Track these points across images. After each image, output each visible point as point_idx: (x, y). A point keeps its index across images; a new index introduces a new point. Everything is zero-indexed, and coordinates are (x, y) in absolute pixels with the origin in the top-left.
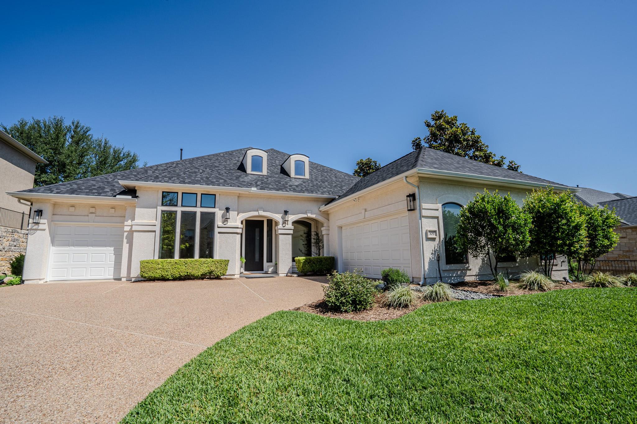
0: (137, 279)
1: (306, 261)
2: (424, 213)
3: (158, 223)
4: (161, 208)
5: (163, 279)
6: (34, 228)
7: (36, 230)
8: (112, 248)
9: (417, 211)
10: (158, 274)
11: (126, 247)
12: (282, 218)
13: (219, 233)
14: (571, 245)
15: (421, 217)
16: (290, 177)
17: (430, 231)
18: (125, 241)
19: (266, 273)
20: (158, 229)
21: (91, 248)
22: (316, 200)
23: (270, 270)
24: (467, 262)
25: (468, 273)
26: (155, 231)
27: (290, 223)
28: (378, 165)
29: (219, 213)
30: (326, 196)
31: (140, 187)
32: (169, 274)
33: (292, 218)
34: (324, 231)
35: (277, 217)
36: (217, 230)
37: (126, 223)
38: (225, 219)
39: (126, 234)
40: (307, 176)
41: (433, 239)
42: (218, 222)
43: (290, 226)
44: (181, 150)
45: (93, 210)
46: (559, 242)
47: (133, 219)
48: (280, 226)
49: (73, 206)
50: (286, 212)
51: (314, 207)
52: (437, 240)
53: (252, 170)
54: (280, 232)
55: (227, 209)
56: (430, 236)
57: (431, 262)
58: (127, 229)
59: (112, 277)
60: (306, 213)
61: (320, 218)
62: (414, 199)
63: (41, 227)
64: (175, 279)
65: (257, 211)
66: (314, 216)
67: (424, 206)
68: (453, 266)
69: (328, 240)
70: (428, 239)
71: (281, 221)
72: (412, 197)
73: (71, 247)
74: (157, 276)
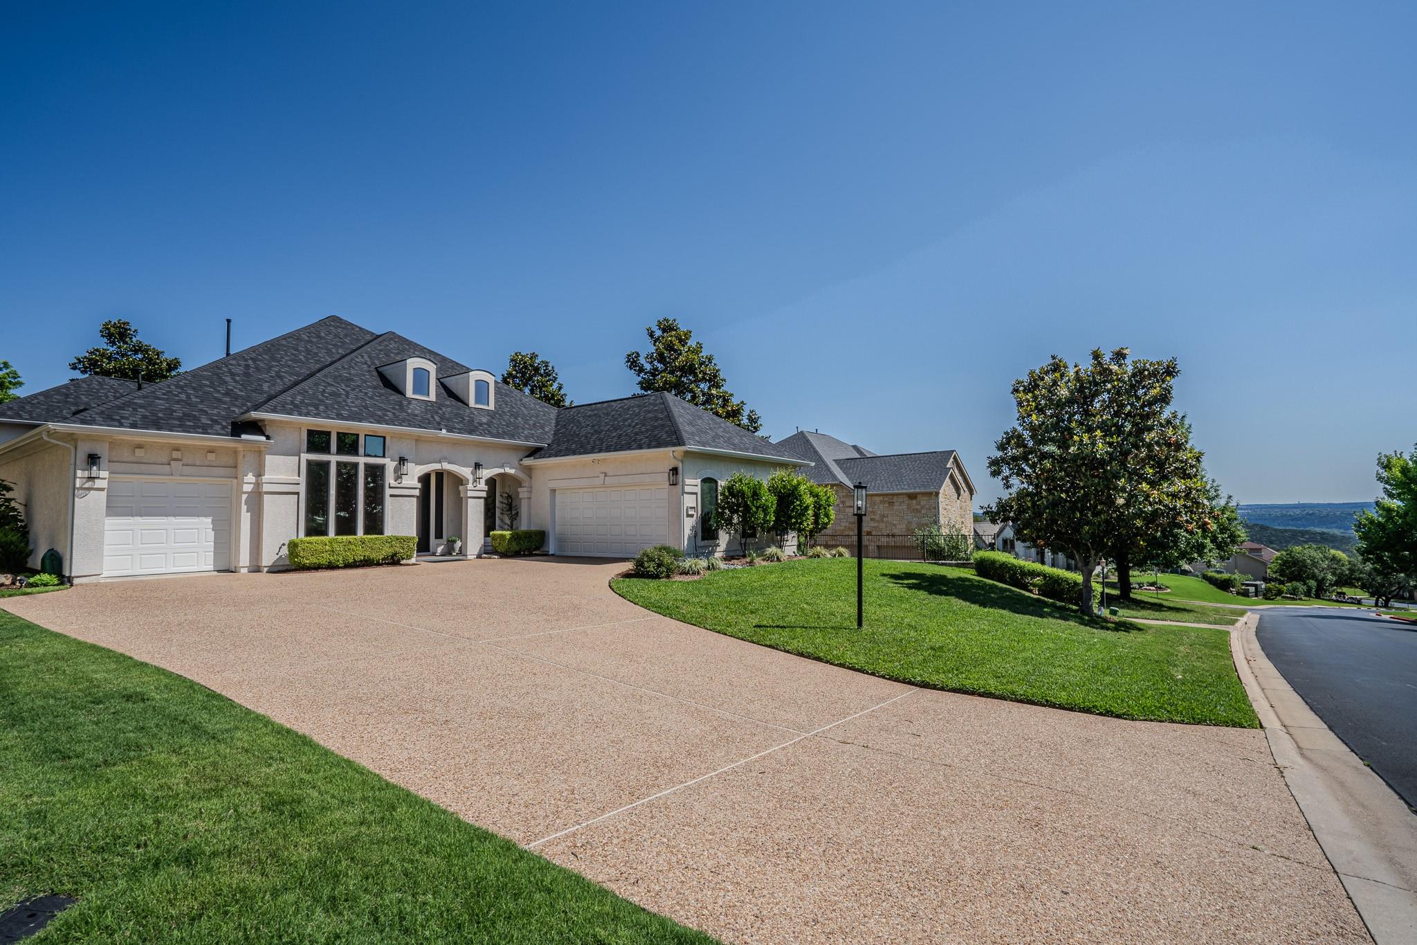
0: (273, 569)
1: (512, 536)
2: (687, 489)
3: (303, 479)
4: (305, 457)
5: (331, 567)
6: (87, 485)
7: (89, 489)
8: (209, 520)
9: (680, 486)
10: (325, 559)
11: (246, 518)
12: (474, 473)
13: (391, 496)
14: (801, 523)
15: (684, 493)
16: (468, 405)
17: (691, 508)
18: (244, 508)
19: (434, 554)
20: (302, 489)
21: (172, 519)
22: (516, 448)
23: (440, 550)
24: (717, 538)
25: (718, 548)
26: (298, 494)
27: (483, 481)
28: (550, 368)
29: (390, 465)
30: (532, 443)
31: (272, 421)
32: (341, 559)
33: (486, 473)
34: (523, 493)
35: (466, 472)
36: (388, 492)
37: (246, 479)
38: (398, 477)
39: (244, 497)
40: (492, 407)
41: (692, 516)
42: (390, 479)
43: (482, 485)
44: (229, 321)
45: (176, 454)
46: (793, 520)
47: (259, 475)
48: (470, 486)
49: (140, 446)
50: (477, 466)
51: (514, 458)
52: (695, 516)
53: (414, 393)
54: (470, 494)
55: (402, 460)
56: (690, 513)
57: (689, 538)
58: (248, 488)
59: (211, 567)
60: (502, 466)
61: (521, 475)
62: (677, 474)
63: (99, 484)
64: (348, 566)
65: (440, 462)
66: (512, 471)
67: (688, 481)
68: (706, 542)
69: (529, 507)
70: (688, 516)
71: (471, 478)
72: (675, 471)
73: (136, 518)
74: (324, 562)
